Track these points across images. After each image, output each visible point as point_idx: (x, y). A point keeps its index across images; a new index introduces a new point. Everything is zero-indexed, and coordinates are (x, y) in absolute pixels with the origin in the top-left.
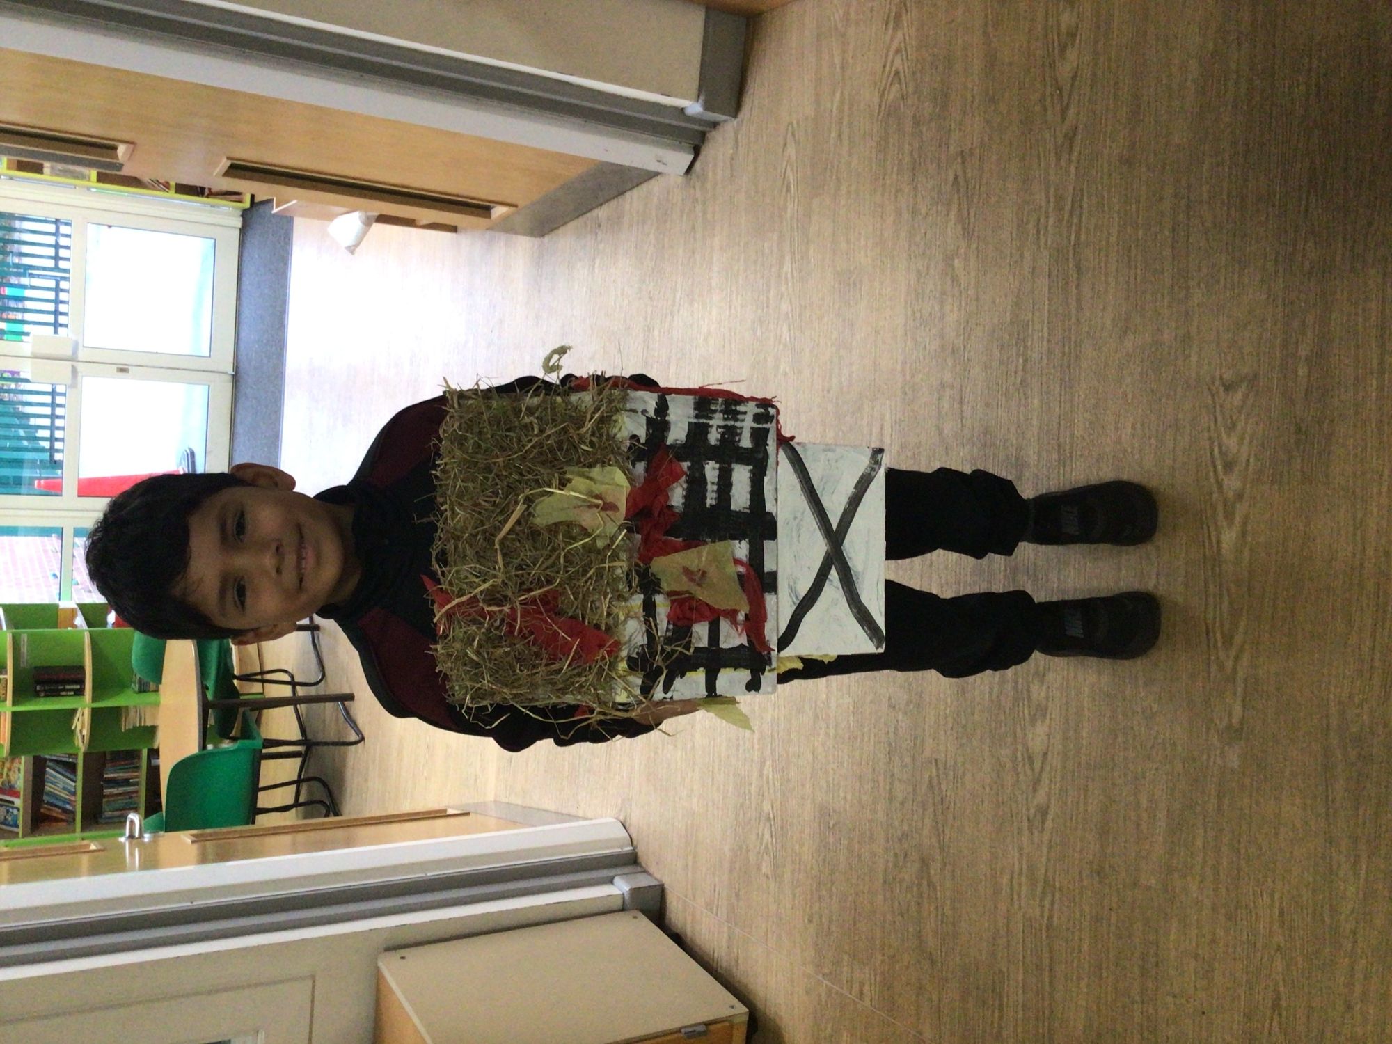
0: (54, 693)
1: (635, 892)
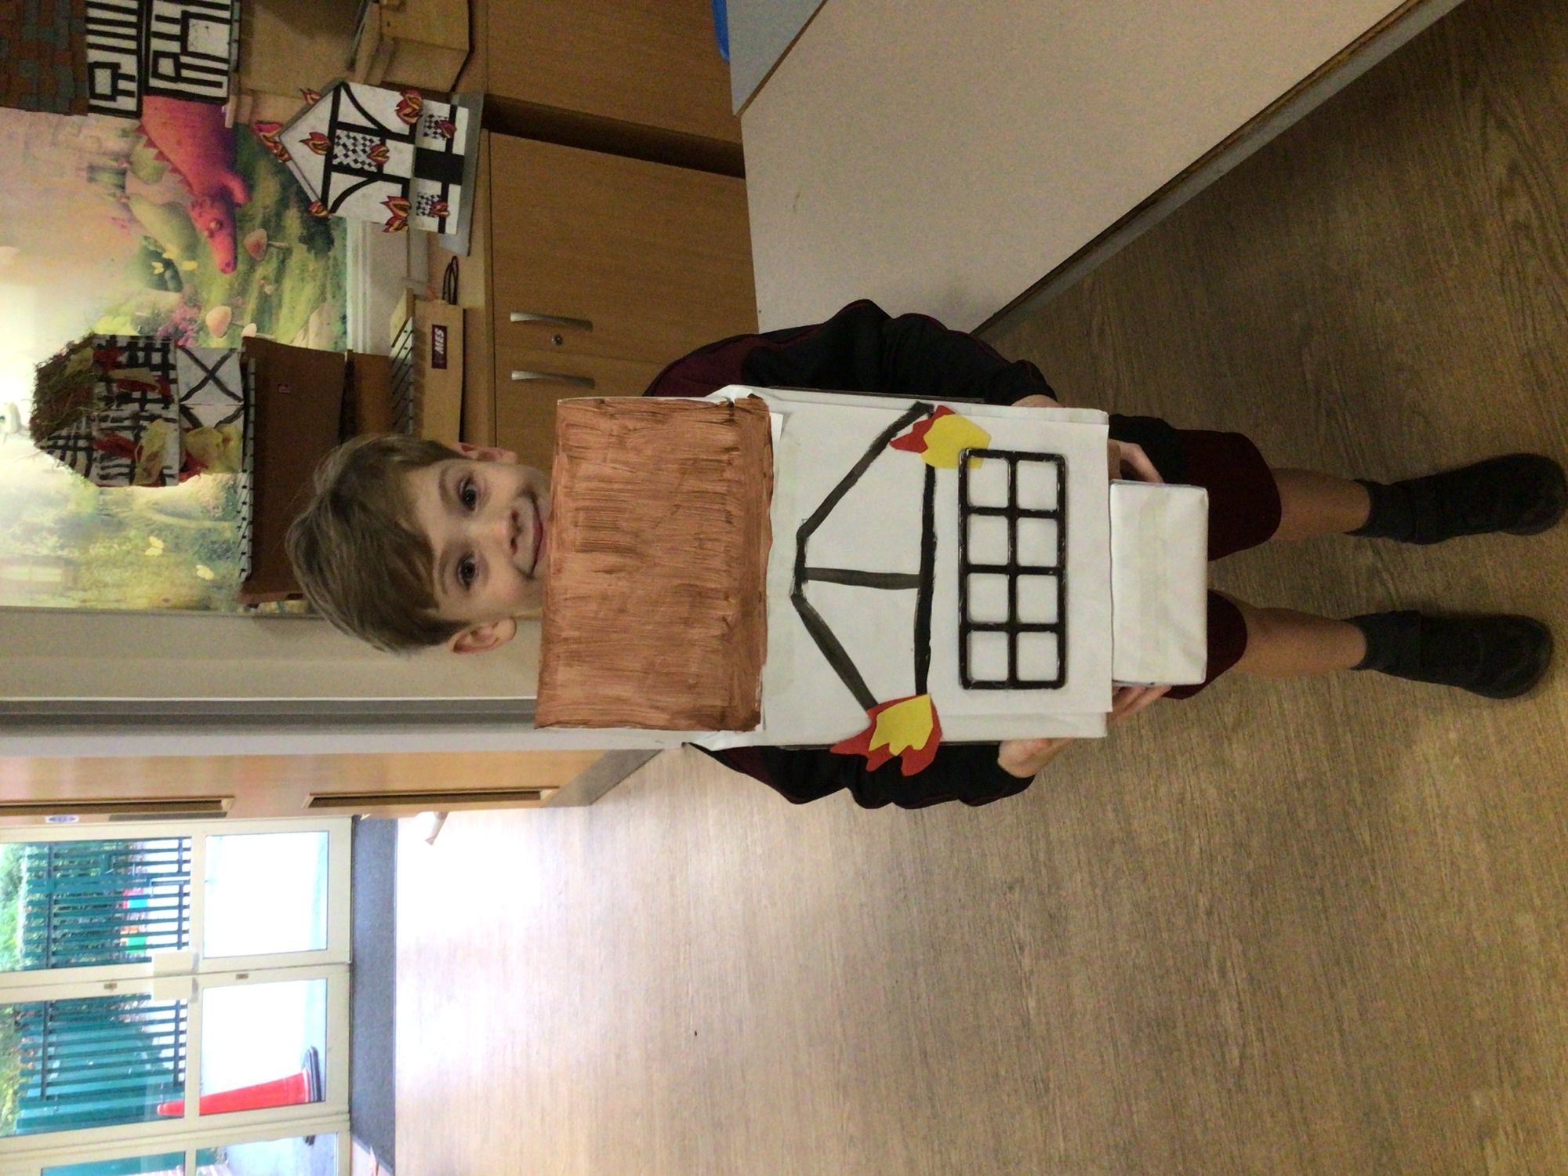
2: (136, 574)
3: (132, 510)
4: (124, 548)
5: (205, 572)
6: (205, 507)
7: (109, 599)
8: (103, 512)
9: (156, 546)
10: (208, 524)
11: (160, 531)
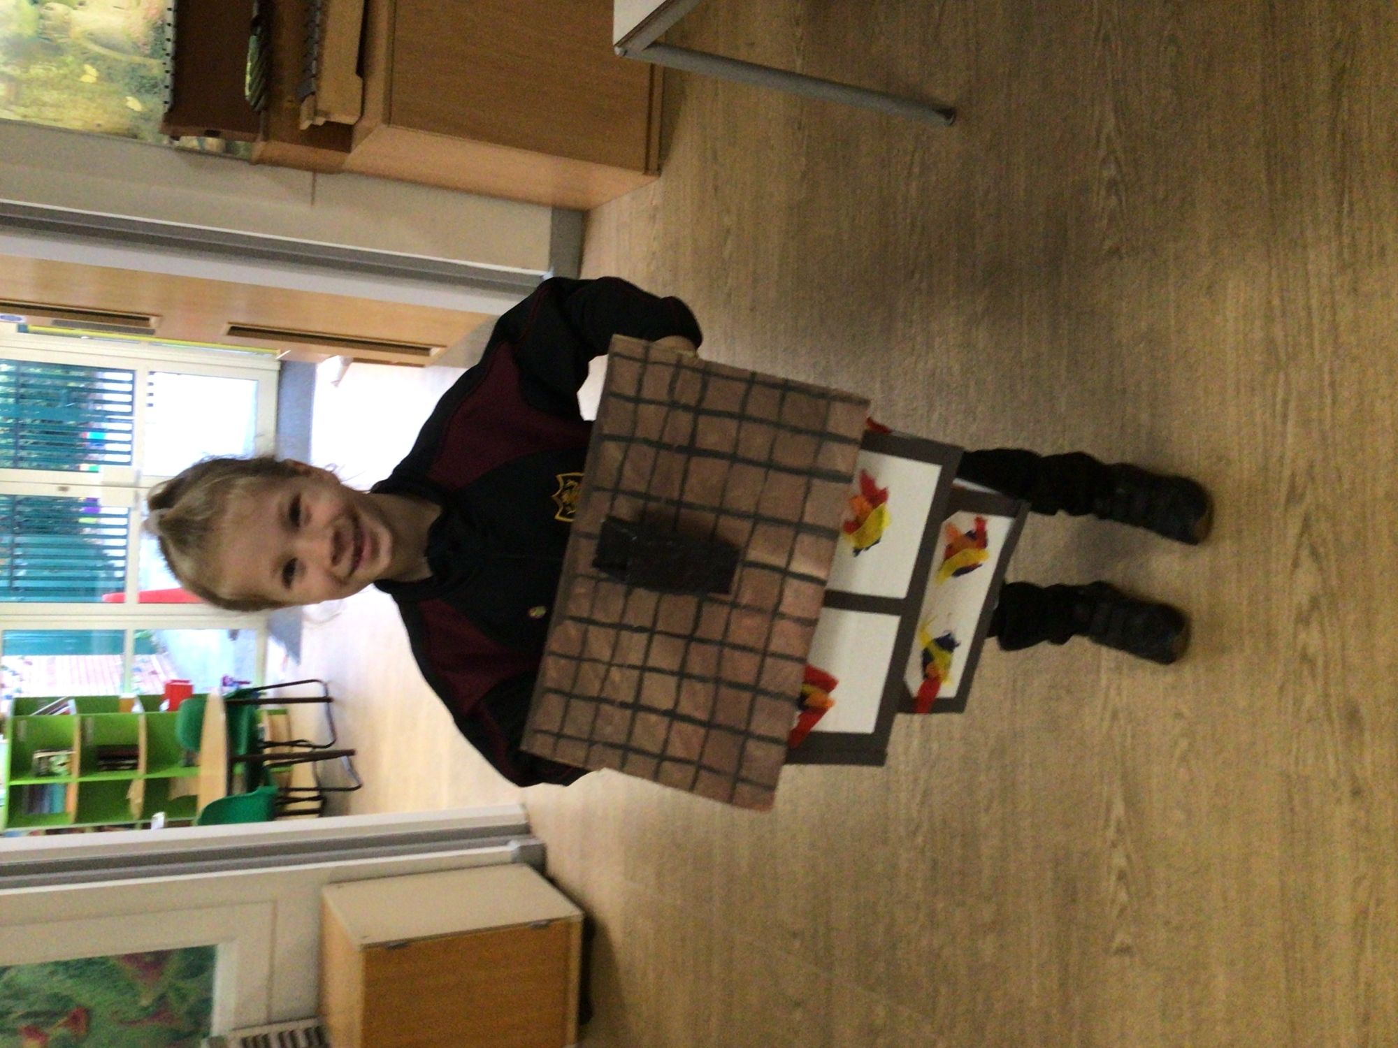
0: (113, 768)
1: (522, 848)
2: (72, 97)
3: (69, 37)
4: (61, 72)
5: (134, 104)
6: (134, 43)
7: (48, 117)
8: (44, 36)
9: (90, 75)
10: (138, 59)
11: (94, 60)
